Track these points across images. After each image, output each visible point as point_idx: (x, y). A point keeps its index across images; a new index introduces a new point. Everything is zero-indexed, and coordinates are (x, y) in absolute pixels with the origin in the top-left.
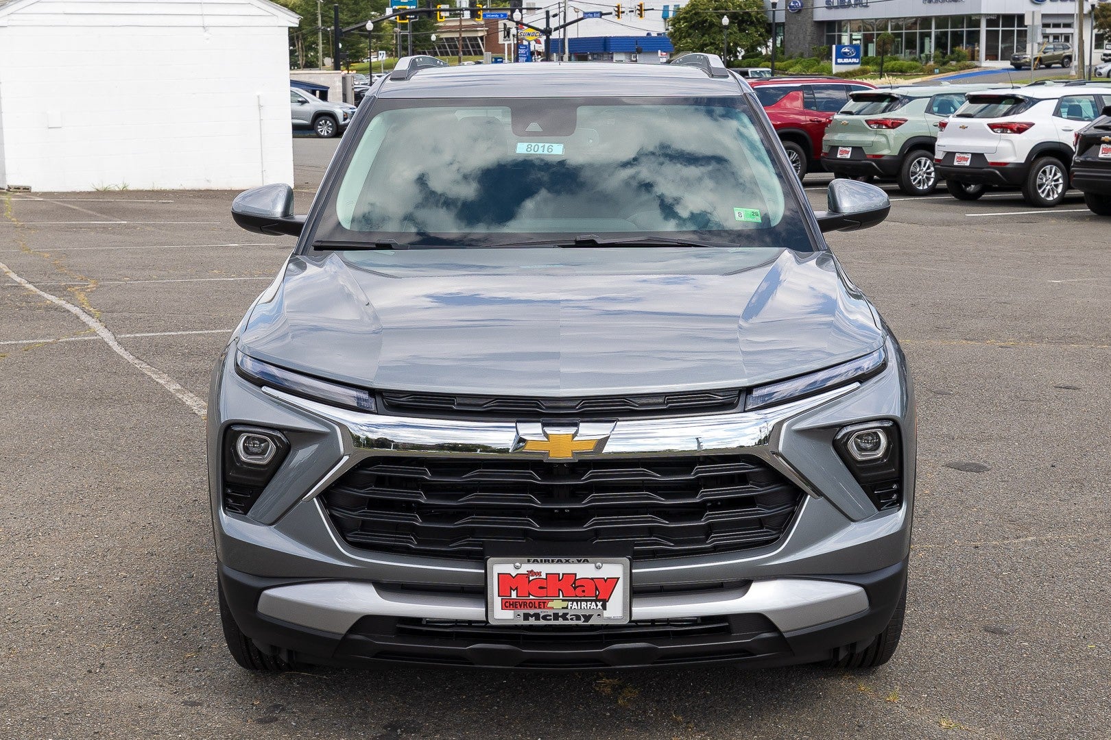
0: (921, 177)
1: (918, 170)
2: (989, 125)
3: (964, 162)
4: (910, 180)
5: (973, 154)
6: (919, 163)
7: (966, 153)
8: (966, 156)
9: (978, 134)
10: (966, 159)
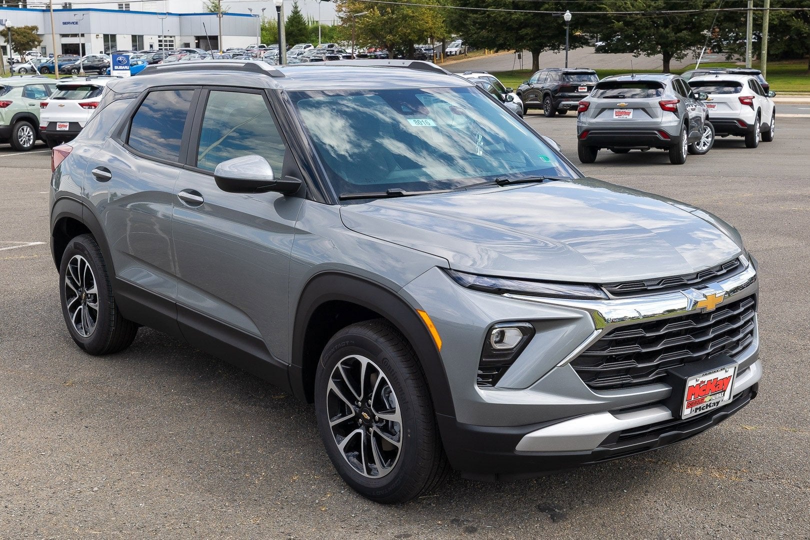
0: (25, 139)
1: (22, 134)
2: (80, 104)
3: (64, 128)
4: (18, 141)
5: (70, 123)
6: (23, 129)
7: (65, 122)
8: (65, 124)
9: (71, 109)
10: (66, 126)
